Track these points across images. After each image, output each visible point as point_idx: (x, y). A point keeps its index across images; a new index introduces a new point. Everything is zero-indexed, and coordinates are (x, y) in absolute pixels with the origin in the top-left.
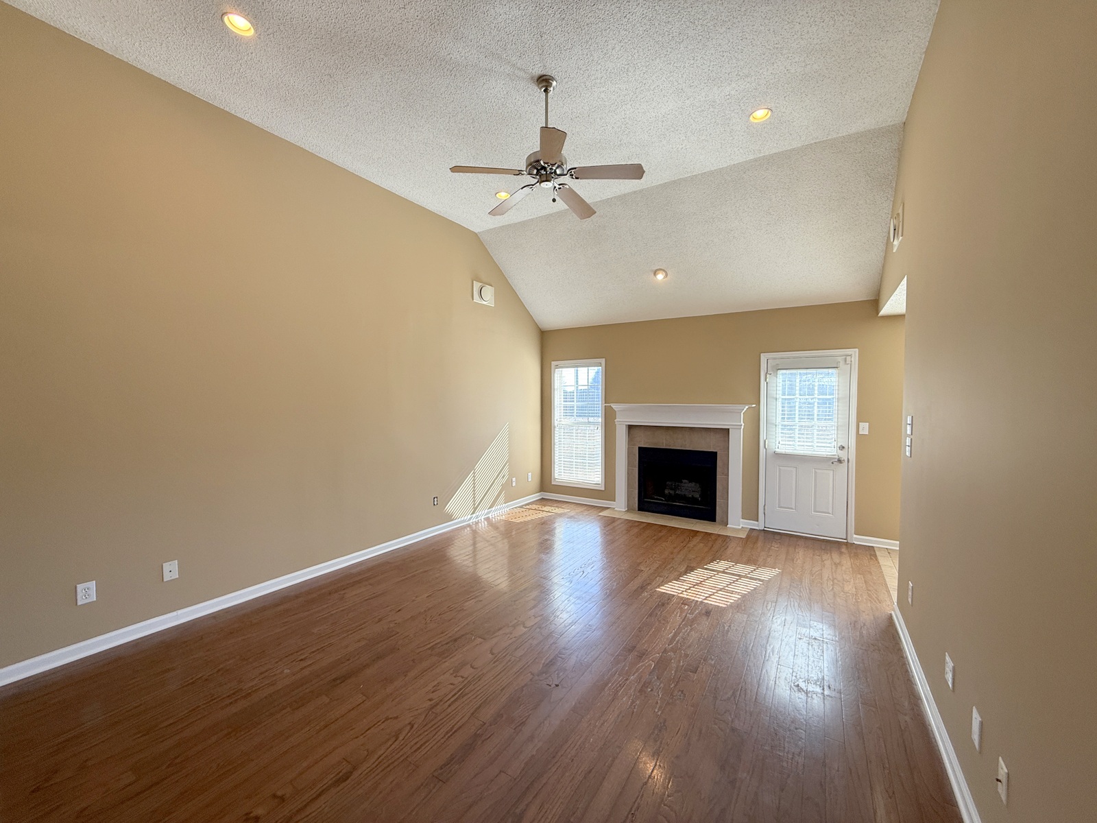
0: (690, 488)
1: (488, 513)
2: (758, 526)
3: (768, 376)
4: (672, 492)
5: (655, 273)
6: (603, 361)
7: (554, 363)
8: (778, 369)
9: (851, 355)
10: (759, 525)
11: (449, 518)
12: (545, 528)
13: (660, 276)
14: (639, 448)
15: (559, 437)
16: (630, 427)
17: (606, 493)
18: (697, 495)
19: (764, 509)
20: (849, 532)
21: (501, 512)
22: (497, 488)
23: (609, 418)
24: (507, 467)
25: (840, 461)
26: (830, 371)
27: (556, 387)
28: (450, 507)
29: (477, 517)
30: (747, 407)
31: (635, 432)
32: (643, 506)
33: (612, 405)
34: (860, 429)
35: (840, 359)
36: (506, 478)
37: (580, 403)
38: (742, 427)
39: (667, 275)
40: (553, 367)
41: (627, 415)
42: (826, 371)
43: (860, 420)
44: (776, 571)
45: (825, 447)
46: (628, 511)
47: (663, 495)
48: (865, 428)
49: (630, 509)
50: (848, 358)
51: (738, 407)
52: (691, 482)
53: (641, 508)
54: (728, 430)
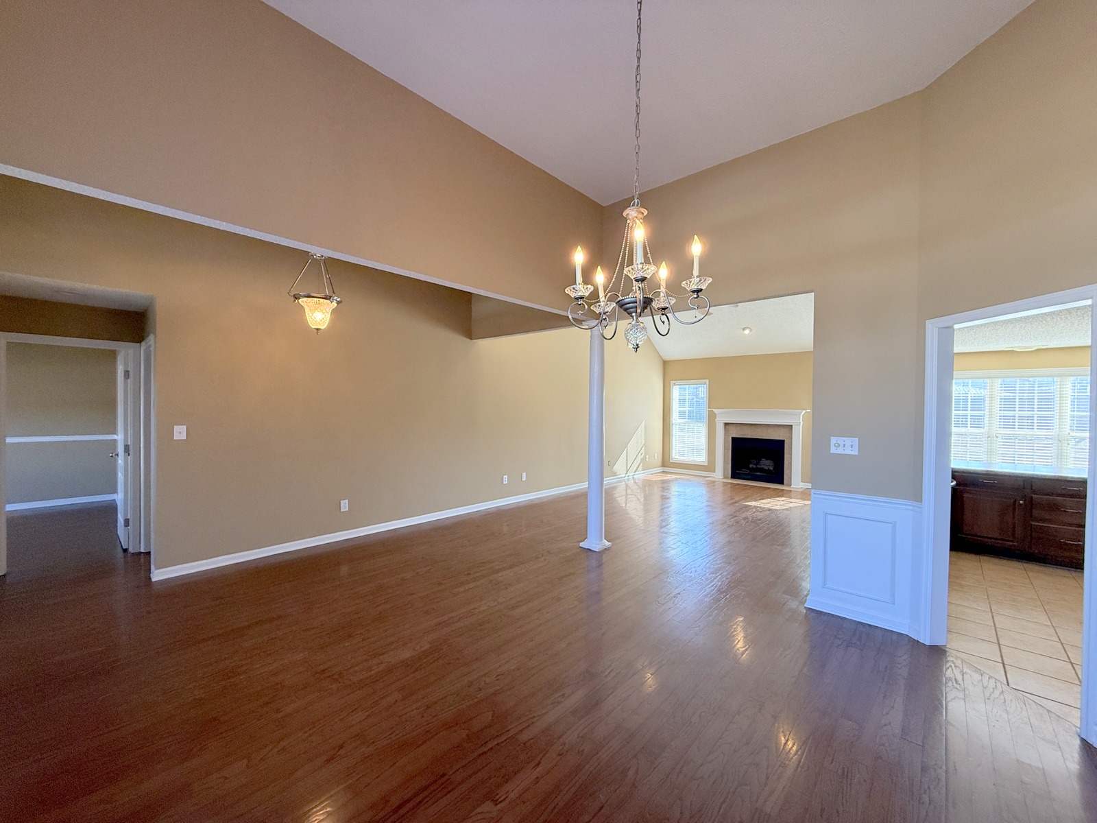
0: (767, 464)
1: (634, 475)
4: (754, 466)
5: (744, 329)
6: (707, 381)
7: (672, 382)
11: (615, 474)
12: (665, 486)
13: (747, 332)
14: (732, 438)
15: (675, 430)
16: (726, 424)
17: (710, 467)
18: (771, 468)
21: (641, 475)
22: (638, 461)
23: (712, 418)
24: (643, 448)
27: (674, 398)
28: (616, 468)
29: (628, 476)
30: (804, 412)
31: (728, 427)
32: (734, 476)
33: (714, 410)
36: (643, 455)
37: (690, 409)
38: (801, 424)
39: (751, 331)
40: (672, 385)
41: (723, 417)
46: (724, 478)
47: (749, 468)
49: (725, 477)
51: (799, 411)
52: (767, 460)
53: (733, 477)
54: (792, 426)
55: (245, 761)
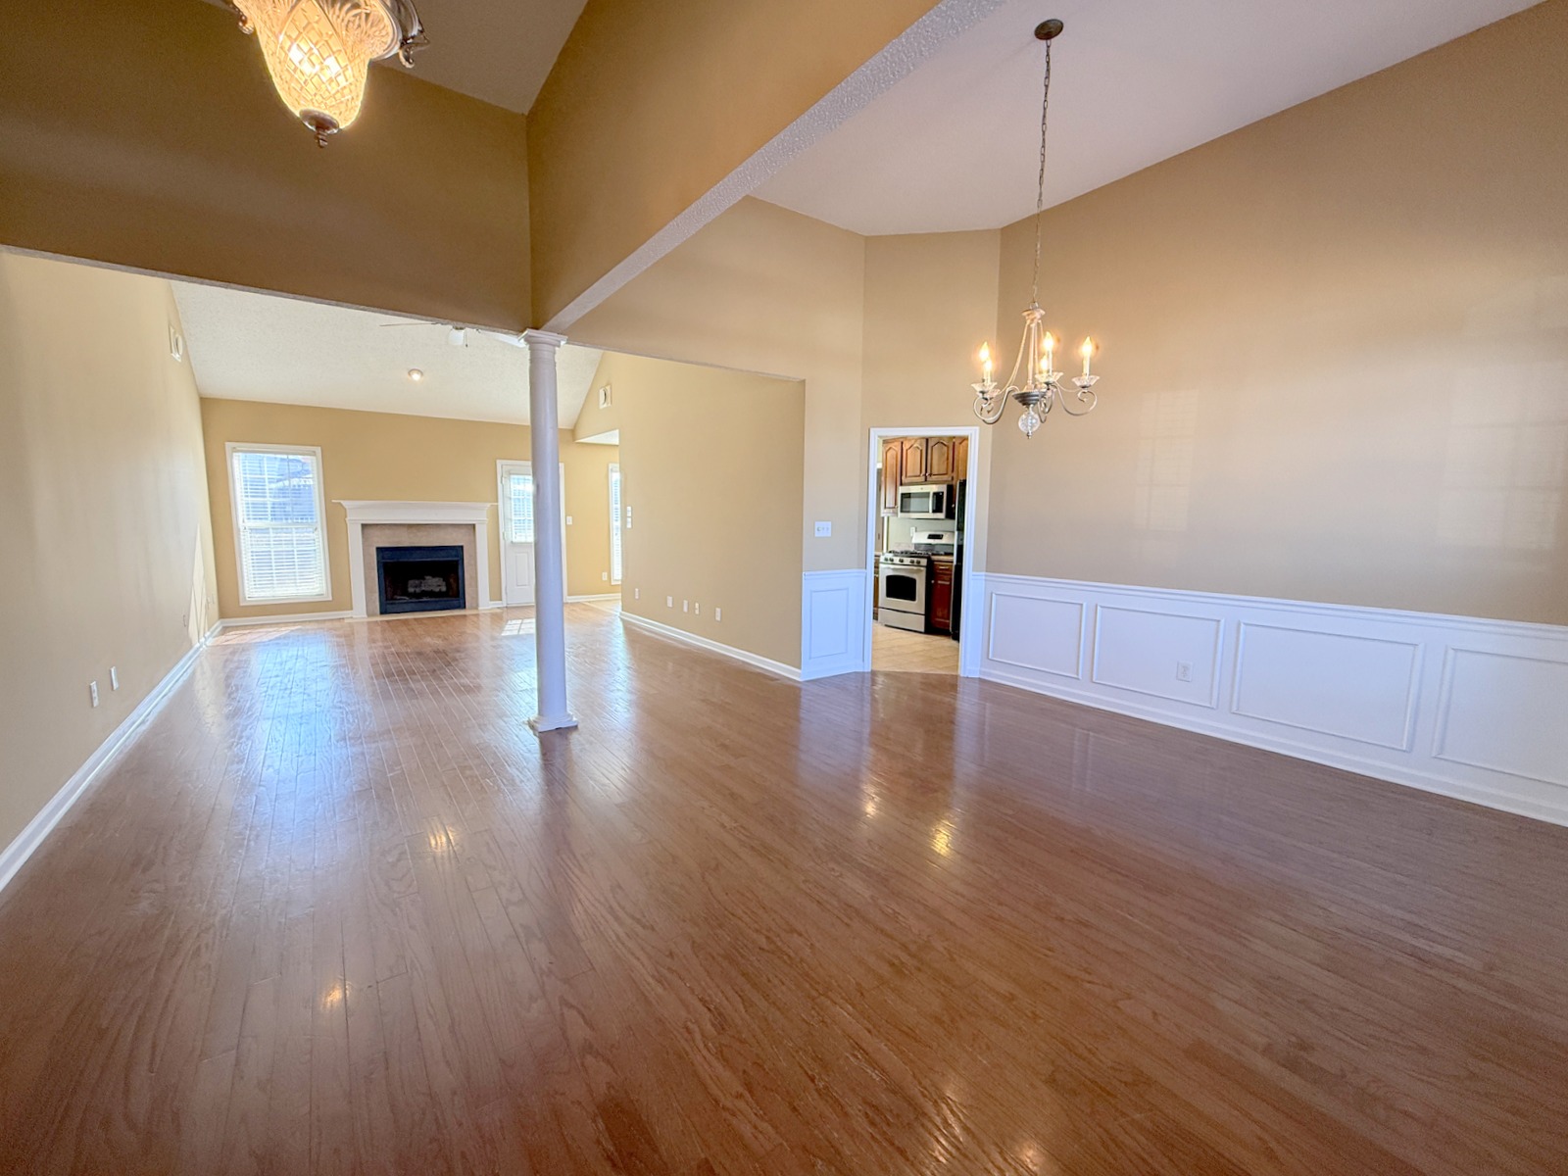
0: (434, 584)
2: (502, 605)
3: (503, 478)
4: (415, 590)
5: (410, 372)
6: (316, 449)
7: (228, 447)
8: (510, 473)
10: (503, 603)
13: (417, 377)
14: (378, 548)
15: (244, 543)
16: (364, 526)
17: (335, 603)
18: (440, 588)
19: (506, 589)
22: (203, 610)
23: (334, 516)
30: (485, 504)
31: (370, 530)
32: (385, 609)
33: (342, 502)
34: (568, 521)
36: (206, 597)
38: (485, 522)
39: (423, 375)
40: (227, 452)
41: (358, 512)
43: (567, 514)
46: (368, 616)
47: (408, 595)
48: (571, 520)
49: (370, 614)
51: (478, 504)
52: (434, 577)
53: (383, 612)
54: (474, 525)
55: (1120, 1004)
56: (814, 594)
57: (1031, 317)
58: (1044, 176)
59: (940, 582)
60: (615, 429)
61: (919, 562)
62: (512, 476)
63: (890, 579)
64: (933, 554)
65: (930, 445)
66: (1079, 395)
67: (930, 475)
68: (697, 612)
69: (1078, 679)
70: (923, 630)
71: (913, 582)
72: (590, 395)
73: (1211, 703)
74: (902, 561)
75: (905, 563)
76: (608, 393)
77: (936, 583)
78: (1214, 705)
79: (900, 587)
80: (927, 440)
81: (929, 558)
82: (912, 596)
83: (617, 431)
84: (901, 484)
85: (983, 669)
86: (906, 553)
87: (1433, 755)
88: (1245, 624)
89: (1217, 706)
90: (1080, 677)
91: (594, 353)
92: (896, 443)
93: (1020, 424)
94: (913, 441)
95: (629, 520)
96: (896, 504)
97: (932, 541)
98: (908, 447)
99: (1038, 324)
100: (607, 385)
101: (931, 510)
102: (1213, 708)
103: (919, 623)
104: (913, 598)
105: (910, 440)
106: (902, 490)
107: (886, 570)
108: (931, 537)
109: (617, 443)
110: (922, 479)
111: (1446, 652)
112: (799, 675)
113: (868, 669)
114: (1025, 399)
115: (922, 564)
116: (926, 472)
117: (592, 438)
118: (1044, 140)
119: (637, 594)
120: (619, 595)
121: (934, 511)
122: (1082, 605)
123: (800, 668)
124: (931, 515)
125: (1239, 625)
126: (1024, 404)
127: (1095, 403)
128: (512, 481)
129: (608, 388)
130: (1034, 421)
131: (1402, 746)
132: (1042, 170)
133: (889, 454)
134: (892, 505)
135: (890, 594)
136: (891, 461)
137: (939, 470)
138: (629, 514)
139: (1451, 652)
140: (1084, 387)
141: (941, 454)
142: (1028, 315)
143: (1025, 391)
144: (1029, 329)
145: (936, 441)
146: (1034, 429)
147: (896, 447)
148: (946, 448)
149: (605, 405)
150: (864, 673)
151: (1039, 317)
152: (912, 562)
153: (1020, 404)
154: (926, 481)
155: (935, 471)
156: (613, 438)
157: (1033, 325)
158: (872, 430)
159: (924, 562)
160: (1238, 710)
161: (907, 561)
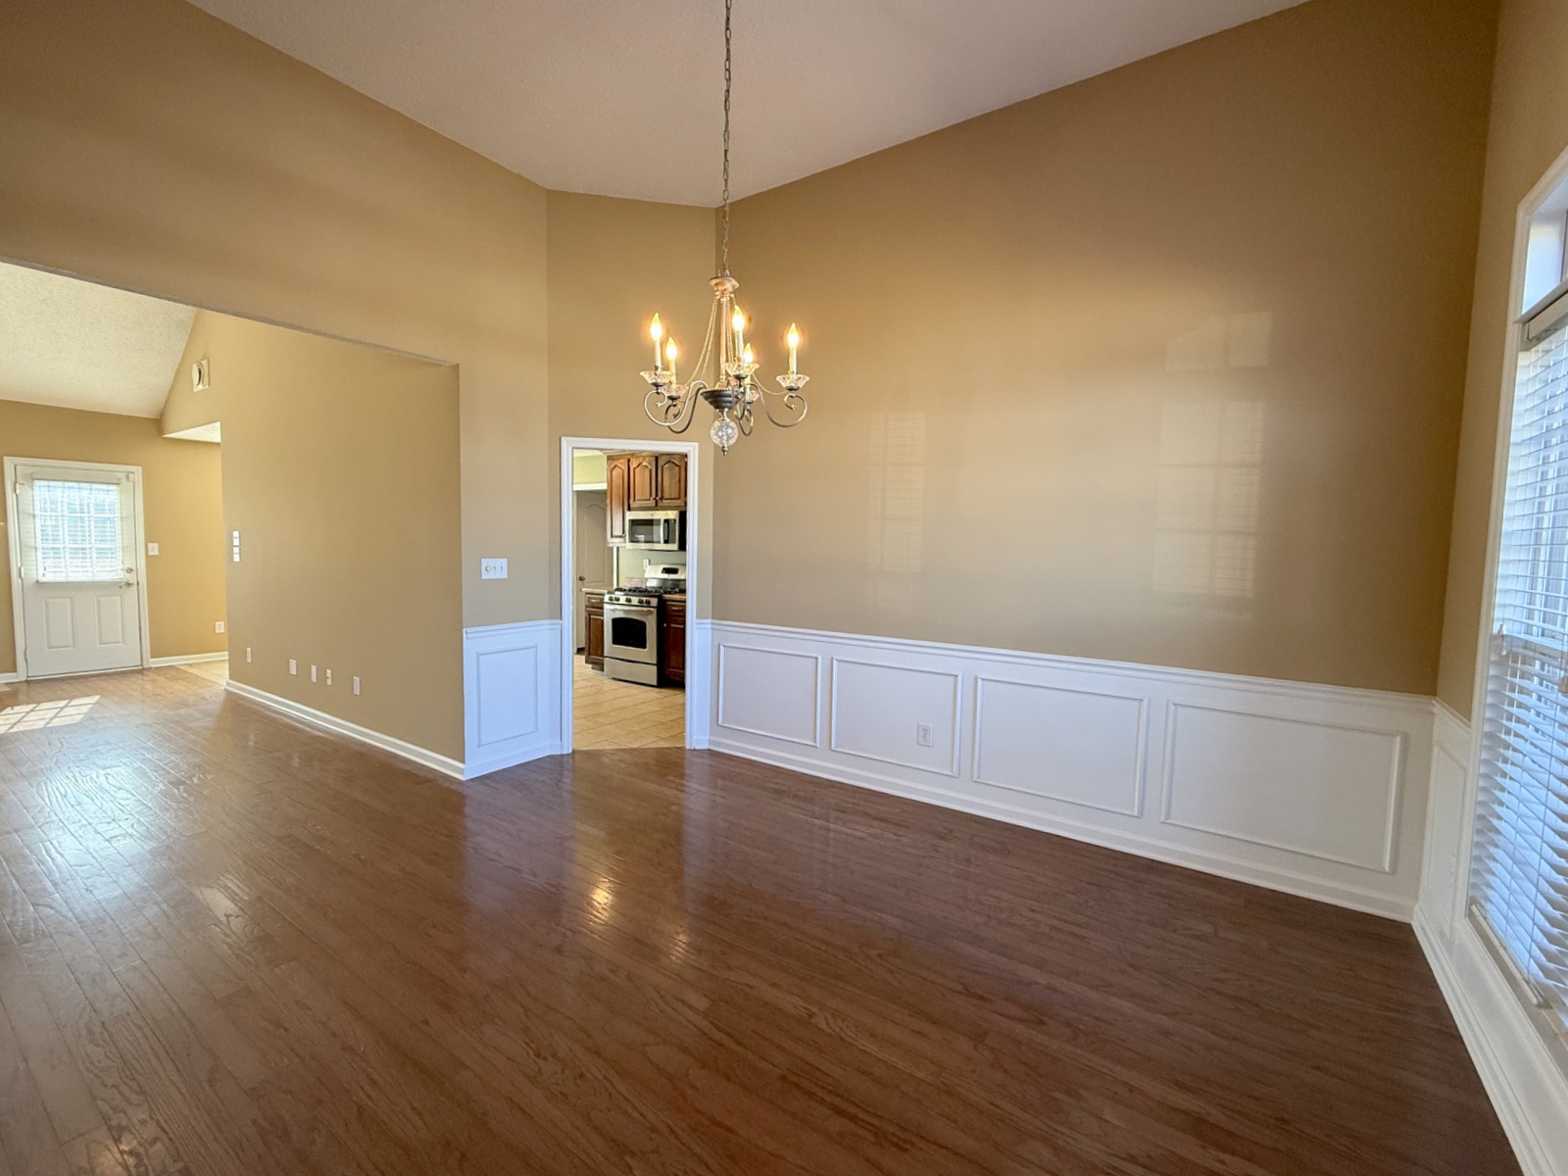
2: (17, 677)
3: (18, 486)
8: (32, 478)
9: (133, 473)
10: (20, 676)
19: (25, 655)
20: (144, 657)
25: (129, 585)
26: (111, 487)
34: (150, 549)
35: (122, 475)
42: (105, 487)
43: (148, 541)
44: (96, 698)
45: (109, 569)
48: (154, 549)
50: (131, 475)
56: (481, 657)
57: (721, 288)
58: (730, 99)
59: (673, 625)
60: (217, 421)
61: (648, 602)
62: (37, 483)
63: (616, 622)
64: (665, 593)
65: (661, 463)
66: (785, 399)
67: (662, 499)
68: (329, 682)
69: (816, 747)
70: (655, 683)
71: (642, 626)
72: (180, 372)
73: (952, 771)
74: (629, 600)
75: (633, 603)
76: (205, 370)
77: (668, 626)
78: (955, 773)
79: (628, 632)
80: (657, 458)
81: (660, 598)
82: (641, 643)
83: (219, 424)
84: (629, 509)
85: (712, 738)
86: (636, 591)
87: (1162, 820)
88: (982, 679)
89: (959, 775)
90: (818, 746)
91: (183, 312)
92: (622, 461)
93: (712, 432)
94: (641, 459)
95: (236, 550)
96: (624, 532)
97: (666, 576)
98: (635, 466)
99: (731, 298)
100: (203, 359)
101: (662, 541)
102: (954, 777)
103: (651, 674)
104: (643, 646)
105: (637, 457)
106: (630, 516)
107: (610, 612)
108: (667, 571)
109: (218, 439)
110: (652, 503)
111: (1168, 707)
112: (461, 771)
113: (567, 750)
114: (716, 399)
115: (652, 605)
116: (657, 495)
117: (188, 431)
118: (728, 50)
119: (249, 655)
120: (225, 655)
121: (666, 542)
122: (817, 658)
123: (463, 762)
124: (663, 546)
125: (976, 679)
126: (716, 407)
127: (805, 412)
128: (36, 488)
129: (204, 362)
130: (730, 431)
131: (1133, 811)
132: (728, 91)
133: (614, 473)
134: (621, 533)
135: (616, 640)
136: (617, 481)
137: (671, 494)
138: (236, 542)
139: (1172, 707)
140: (791, 389)
141: (672, 478)
142: (717, 284)
143: (717, 388)
144: (720, 305)
145: (667, 458)
146: (732, 442)
147: (622, 464)
148: (677, 468)
149: (200, 386)
150: (562, 755)
151: (731, 289)
152: (641, 602)
153: (712, 407)
154: (656, 507)
155: (666, 495)
156: (212, 433)
157: (724, 300)
158: (562, 438)
159: (654, 602)
160: (979, 777)
161: (635, 600)
